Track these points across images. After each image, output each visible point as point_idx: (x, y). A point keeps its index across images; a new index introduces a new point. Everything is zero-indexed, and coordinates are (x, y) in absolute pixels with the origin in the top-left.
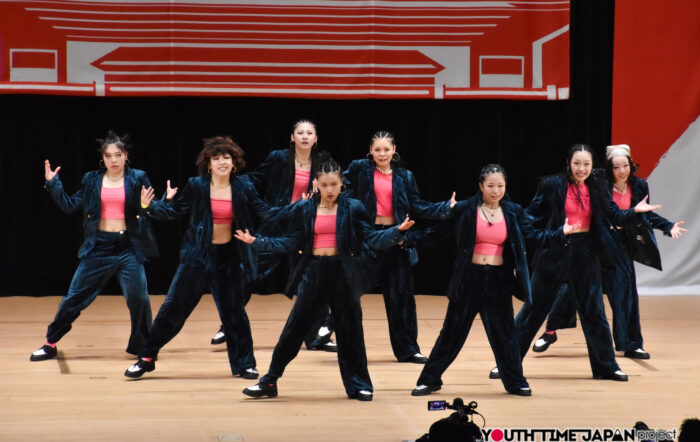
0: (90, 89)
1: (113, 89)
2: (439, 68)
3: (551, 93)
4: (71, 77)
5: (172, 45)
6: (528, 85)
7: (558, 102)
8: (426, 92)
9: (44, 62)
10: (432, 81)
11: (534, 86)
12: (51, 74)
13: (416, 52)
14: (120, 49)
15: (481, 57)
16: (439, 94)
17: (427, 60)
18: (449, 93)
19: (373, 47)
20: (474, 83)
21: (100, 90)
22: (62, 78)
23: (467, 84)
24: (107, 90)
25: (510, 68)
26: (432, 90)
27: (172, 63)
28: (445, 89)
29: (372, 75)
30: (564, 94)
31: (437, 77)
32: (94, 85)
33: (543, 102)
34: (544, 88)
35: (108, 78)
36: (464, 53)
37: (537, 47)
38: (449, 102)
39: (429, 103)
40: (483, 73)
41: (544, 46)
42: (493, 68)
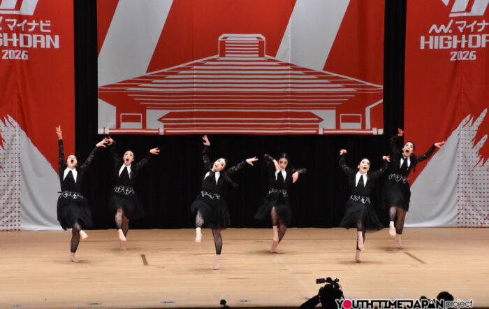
0: (157, 132)
1: (167, 131)
2: (321, 120)
3: (374, 132)
4: (149, 125)
5: (195, 110)
6: (364, 127)
7: (378, 136)
8: (315, 132)
9: (136, 119)
10: (317, 126)
11: (367, 128)
12: (139, 125)
13: (310, 113)
14: (171, 113)
15: (341, 115)
16: (321, 132)
17: (315, 116)
18: (325, 132)
19: (289, 110)
20: (338, 127)
21: (162, 132)
22: (144, 127)
23: (335, 128)
24: (165, 132)
25: (356, 120)
26: (318, 130)
27: (195, 119)
28: (324, 130)
29: (289, 123)
30: (381, 132)
31: (320, 124)
32: (159, 130)
33: (371, 136)
34: (371, 129)
35: (165, 126)
36: (333, 113)
37: (368, 110)
38: (325, 136)
39: (316, 136)
40: (342, 122)
41: (371, 109)
42: (346, 120)
